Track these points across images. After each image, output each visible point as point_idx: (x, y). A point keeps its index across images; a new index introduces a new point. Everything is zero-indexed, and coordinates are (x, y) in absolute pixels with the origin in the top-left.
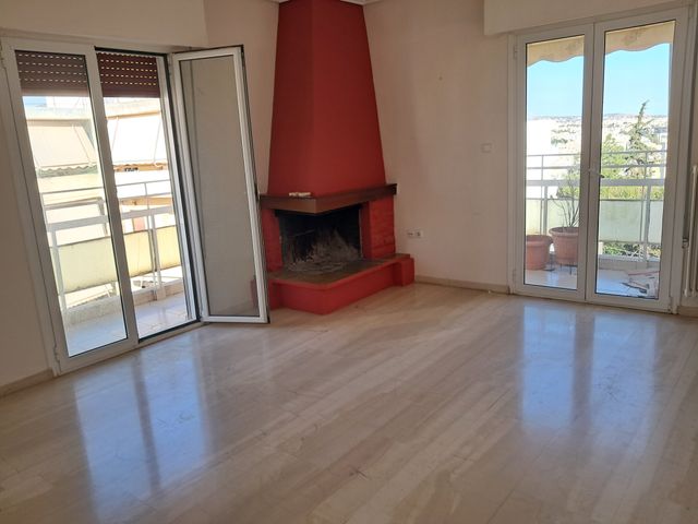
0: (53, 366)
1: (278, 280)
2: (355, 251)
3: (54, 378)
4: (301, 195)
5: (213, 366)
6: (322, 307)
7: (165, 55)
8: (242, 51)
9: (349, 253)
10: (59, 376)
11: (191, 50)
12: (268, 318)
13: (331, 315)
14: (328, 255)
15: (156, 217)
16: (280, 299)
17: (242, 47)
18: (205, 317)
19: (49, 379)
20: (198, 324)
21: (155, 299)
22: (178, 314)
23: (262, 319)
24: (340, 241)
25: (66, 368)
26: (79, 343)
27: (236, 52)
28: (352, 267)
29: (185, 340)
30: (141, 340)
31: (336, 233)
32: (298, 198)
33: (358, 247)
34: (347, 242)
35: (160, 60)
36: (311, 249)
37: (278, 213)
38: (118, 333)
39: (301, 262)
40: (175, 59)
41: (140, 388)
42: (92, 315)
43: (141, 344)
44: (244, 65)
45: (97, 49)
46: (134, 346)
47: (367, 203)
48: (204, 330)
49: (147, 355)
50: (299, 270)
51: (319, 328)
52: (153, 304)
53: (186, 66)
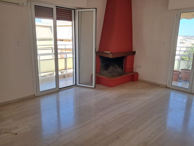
0: (35, 93)
1: (99, 76)
2: (122, 70)
3: (35, 97)
4: (108, 52)
5: (78, 99)
6: (110, 85)
7: (74, 10)
8: (96, 10)
9: (119, 70)
10: (37, 97)
11: (82, 9)
12: (95, 87)
13: (113, 88)
14: (113, 70)
15: (67, 55)
16: (99, 81)
17: (96, 8)
18: (78, 84)
19: (34, 97)
20: (76, 86)
21: (65, 77)
22: (70, 82)
23: (93, 86)
24: (117, 66)
25: (39, 94)
26: (43, 88)
27: (94, 10)
28: (120, 74)
29: (72, 90)
30: (60, 89)
31: (116, 64)
32: (107, 53)
33: (122, 68)
34: (119, 67)
35: (73, 11)
36: (108, 68)
37: (101, 57)
38: (53, 86)
39: (105, 71)
40: (77, 11)
41: (58, 103)
42: (47, 80)
43: (60, 90)
44: (96, 14)
45: (56, 6)
46: (58, 90)
47: (127, 56)
48: (77, 88)
49: (61, 93)
50: (105, 73)
51: (109, 91)
52: (64, 78)
53: (80, 13)
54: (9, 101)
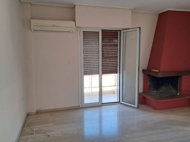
0: (80, 105)
2: (176, 91)
3: (80, 108)
5: (121, 115)
7: (120, 31)
9: (173, 91)
10: (81, 108)
11: (127, 29)
12: (138, 107)
14: (166, 91)
20: (119, 103)
21: (114, 93)
22: (115, 99)
23: (136, 106)
24: (171, 87)
25: (83, 106)
27: (138, 29)
28: (175, 96)
29: (115, 107)
30: (102, 104)
31: (170, 84)
33: (177, 90)
34: (173, 88)
36: (160, 88)
38: (97, 100)
39: (155, 91)
40: (122, 32)
42: (91, 95)
43: (102, 105)
44: (140, 33)
45: (102, 30)
48: (121, 105)
49: (104, 108)
53: (125, 33)
54: (58, 109)
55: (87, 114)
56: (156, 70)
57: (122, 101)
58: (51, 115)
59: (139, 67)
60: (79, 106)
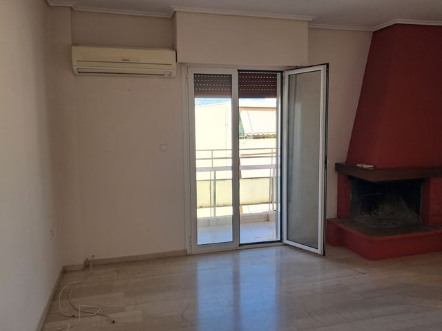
0: (188, 247)
1: (342, 226)
2: (415, 215)
3: (187, 255)
4: (365, 166)
7: (282, 72)
8: (328, 67)
9: (410, 215)
10: (190, 255)
11: (297, 68)
12: (324, 252)
14: (393, 214)
17: (327, 65)
18: (285, 241)
19: (183, 256)
20: (281, 243)
21: (268, 221)
22: (270, 234)
23: (319, 251)
24: (404, 205)
25: (195, 251)
27: (322, 68)
29: (272, 252)
30: (240, 245)
31: (401, 198)
32: (363, 169)
34: (410, 207)
35: (279, 75)
36: (377, 207)
37: (350, 178)
39: (366, 216)
40: (286, 74)
43: (241, 248)
44: (327, 76)
45: (239, 71)
46: (236, 247)
47: (429, 178)
48: (284, 248)
49: (243, 255)
50: (362, 221)
51: (359, 270)
52: (267, 223)
54: (137, 257)
55: (206, 269)
56: (367, 164)
57: (288, 239)
58: (118, 272)
59: (326, 157)
60: (186, 251)
